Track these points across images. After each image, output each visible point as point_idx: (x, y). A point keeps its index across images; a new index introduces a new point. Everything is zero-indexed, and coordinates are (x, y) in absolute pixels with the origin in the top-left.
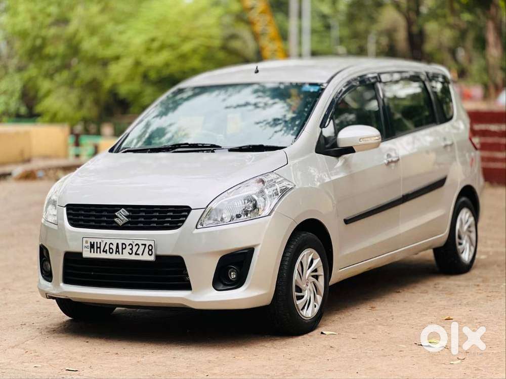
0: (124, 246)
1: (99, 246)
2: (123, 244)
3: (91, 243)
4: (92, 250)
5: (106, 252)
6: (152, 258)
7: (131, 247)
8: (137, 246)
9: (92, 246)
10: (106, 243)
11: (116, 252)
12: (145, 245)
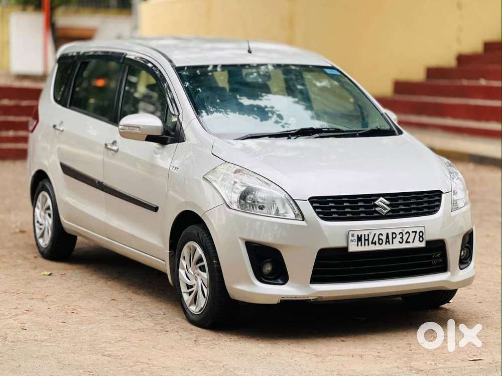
0: (394, 236)
1: (366, 238)
2: (393, 233)
3: (358, 235)
4: (360, 243)
5: (375, 243)
6: (423, 245)
7: (401, 235)
8: (408, 234)
9: (359, 239)
10: (375, 234)
11: (386, 242)
12: (416, 232)
